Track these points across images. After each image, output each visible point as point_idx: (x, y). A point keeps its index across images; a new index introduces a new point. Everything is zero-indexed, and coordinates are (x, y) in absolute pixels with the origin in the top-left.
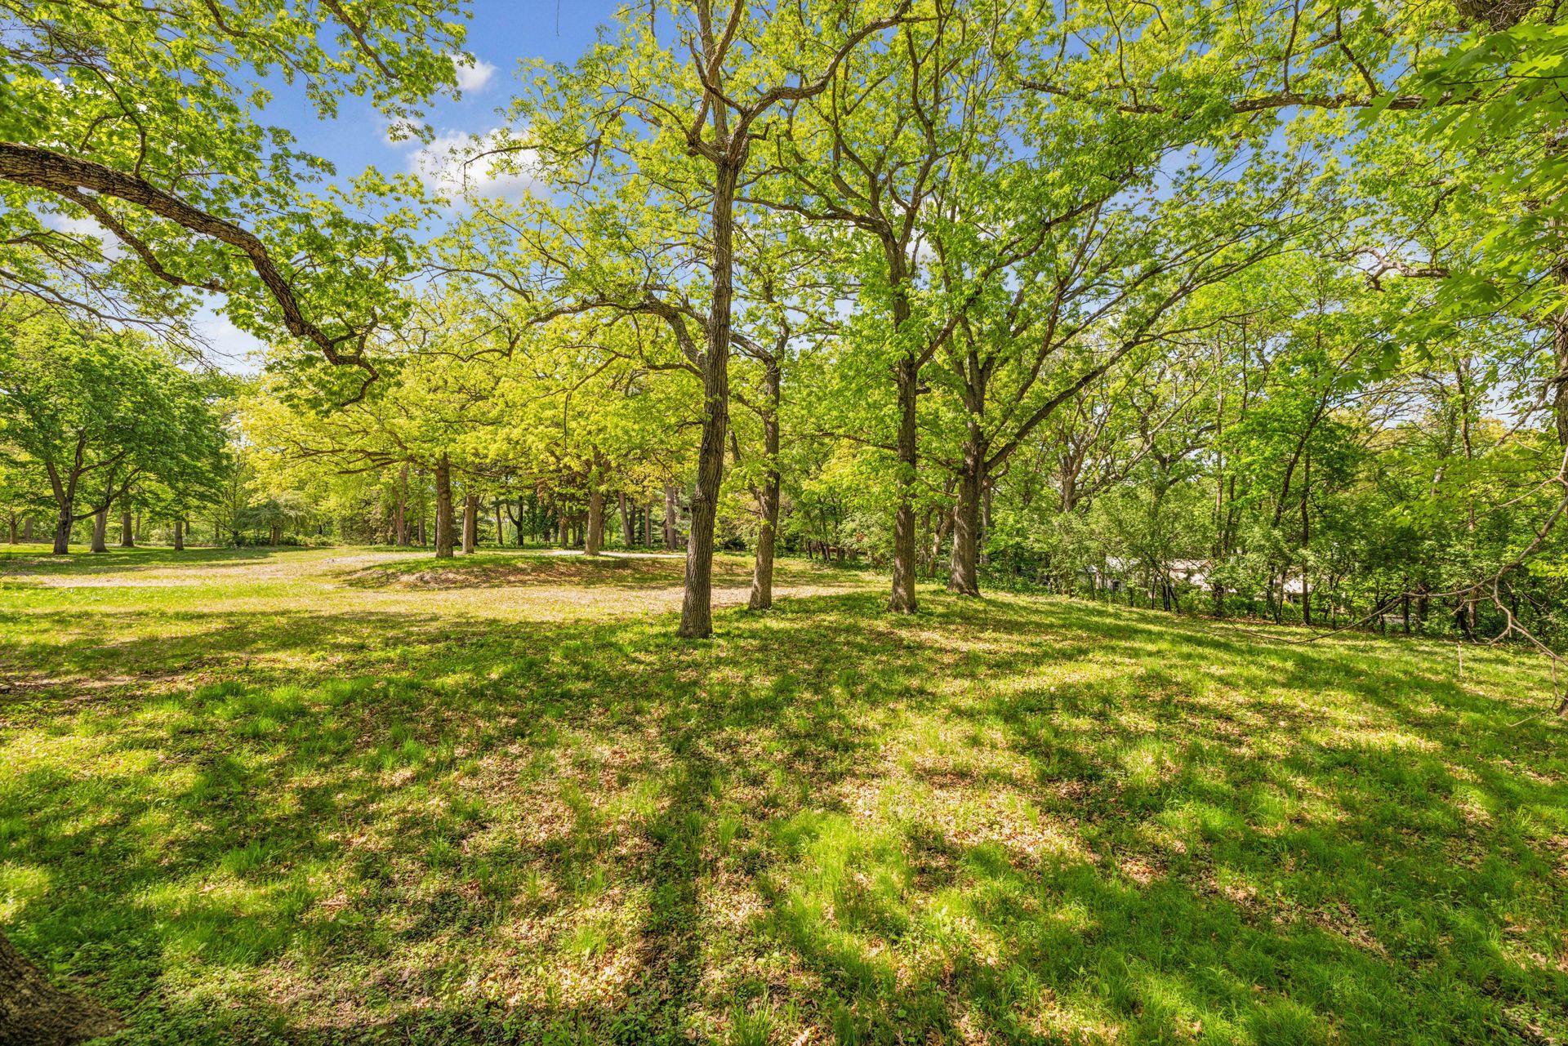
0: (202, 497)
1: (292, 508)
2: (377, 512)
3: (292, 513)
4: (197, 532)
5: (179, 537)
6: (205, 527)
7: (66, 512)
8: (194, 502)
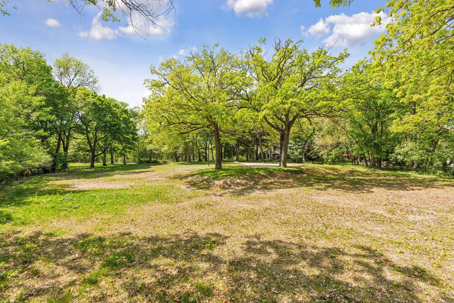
0: (130, 148)
1: (156, 150)
2: (180, 151)
3: (156, 152)
4: (129, 158)
5: (125, 160)
6: (131, 157)
7: (93, 154)
8: (128, 150)
